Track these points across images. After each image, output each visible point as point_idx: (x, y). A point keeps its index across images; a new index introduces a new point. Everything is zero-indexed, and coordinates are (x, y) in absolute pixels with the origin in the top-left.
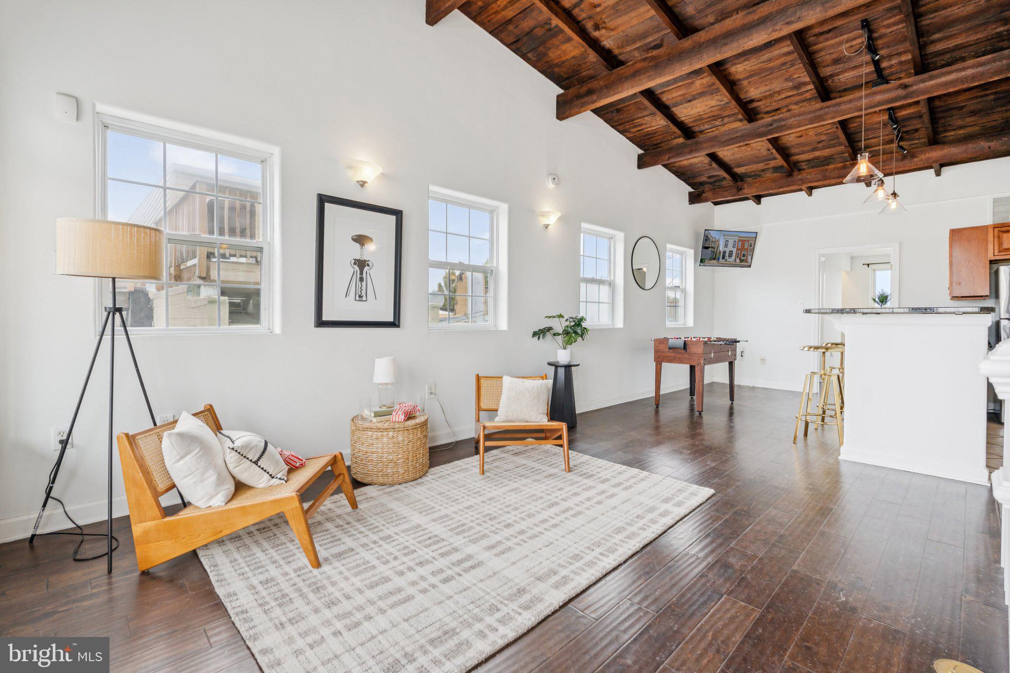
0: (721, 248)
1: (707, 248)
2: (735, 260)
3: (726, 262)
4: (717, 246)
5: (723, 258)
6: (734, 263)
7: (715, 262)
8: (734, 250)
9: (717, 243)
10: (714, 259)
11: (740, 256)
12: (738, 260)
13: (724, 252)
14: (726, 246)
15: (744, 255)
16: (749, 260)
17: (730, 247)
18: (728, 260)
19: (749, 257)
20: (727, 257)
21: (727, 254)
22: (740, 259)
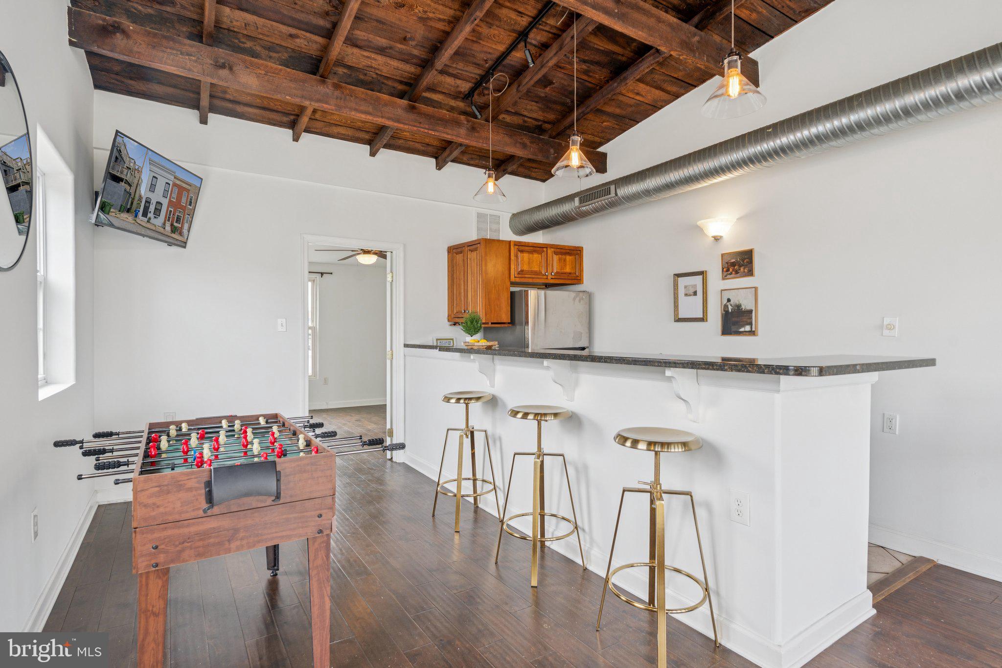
0: (143, 190)
1: (117, 179)
2: (164, 224)
3: (148, 225)
4: (136, 182)
5: (145, 214)
6: (161, 230)
7: (129, 217)
8: (165, 202)
9: (137, 175)
10: (128, 211)
11: (173, 218)
12: (168, 228)
13: (148, 202)
14: (152, 188)
15: (178, 220)
16: (185, 231)
17: (155, 197)
18: (153, 221)
19: (186, 226)
20: (151, 215)
21: (152, 208)
22: (172, 225)
